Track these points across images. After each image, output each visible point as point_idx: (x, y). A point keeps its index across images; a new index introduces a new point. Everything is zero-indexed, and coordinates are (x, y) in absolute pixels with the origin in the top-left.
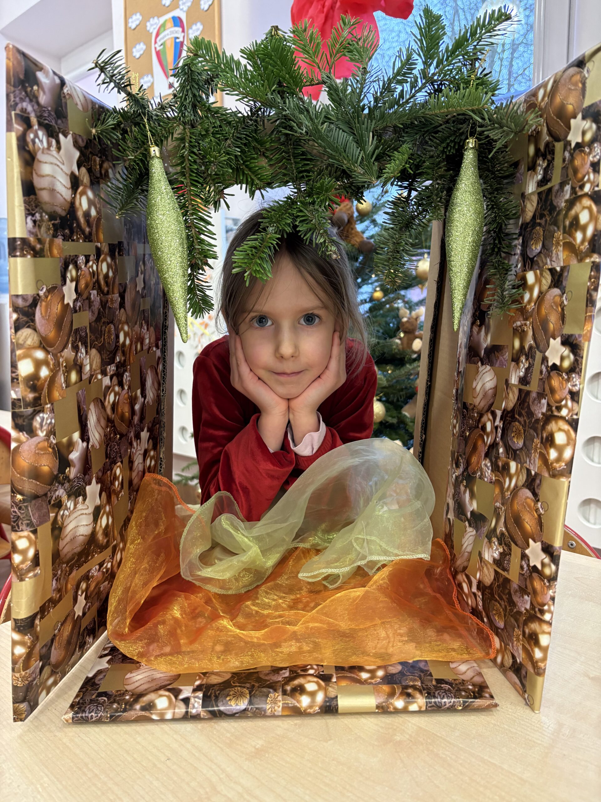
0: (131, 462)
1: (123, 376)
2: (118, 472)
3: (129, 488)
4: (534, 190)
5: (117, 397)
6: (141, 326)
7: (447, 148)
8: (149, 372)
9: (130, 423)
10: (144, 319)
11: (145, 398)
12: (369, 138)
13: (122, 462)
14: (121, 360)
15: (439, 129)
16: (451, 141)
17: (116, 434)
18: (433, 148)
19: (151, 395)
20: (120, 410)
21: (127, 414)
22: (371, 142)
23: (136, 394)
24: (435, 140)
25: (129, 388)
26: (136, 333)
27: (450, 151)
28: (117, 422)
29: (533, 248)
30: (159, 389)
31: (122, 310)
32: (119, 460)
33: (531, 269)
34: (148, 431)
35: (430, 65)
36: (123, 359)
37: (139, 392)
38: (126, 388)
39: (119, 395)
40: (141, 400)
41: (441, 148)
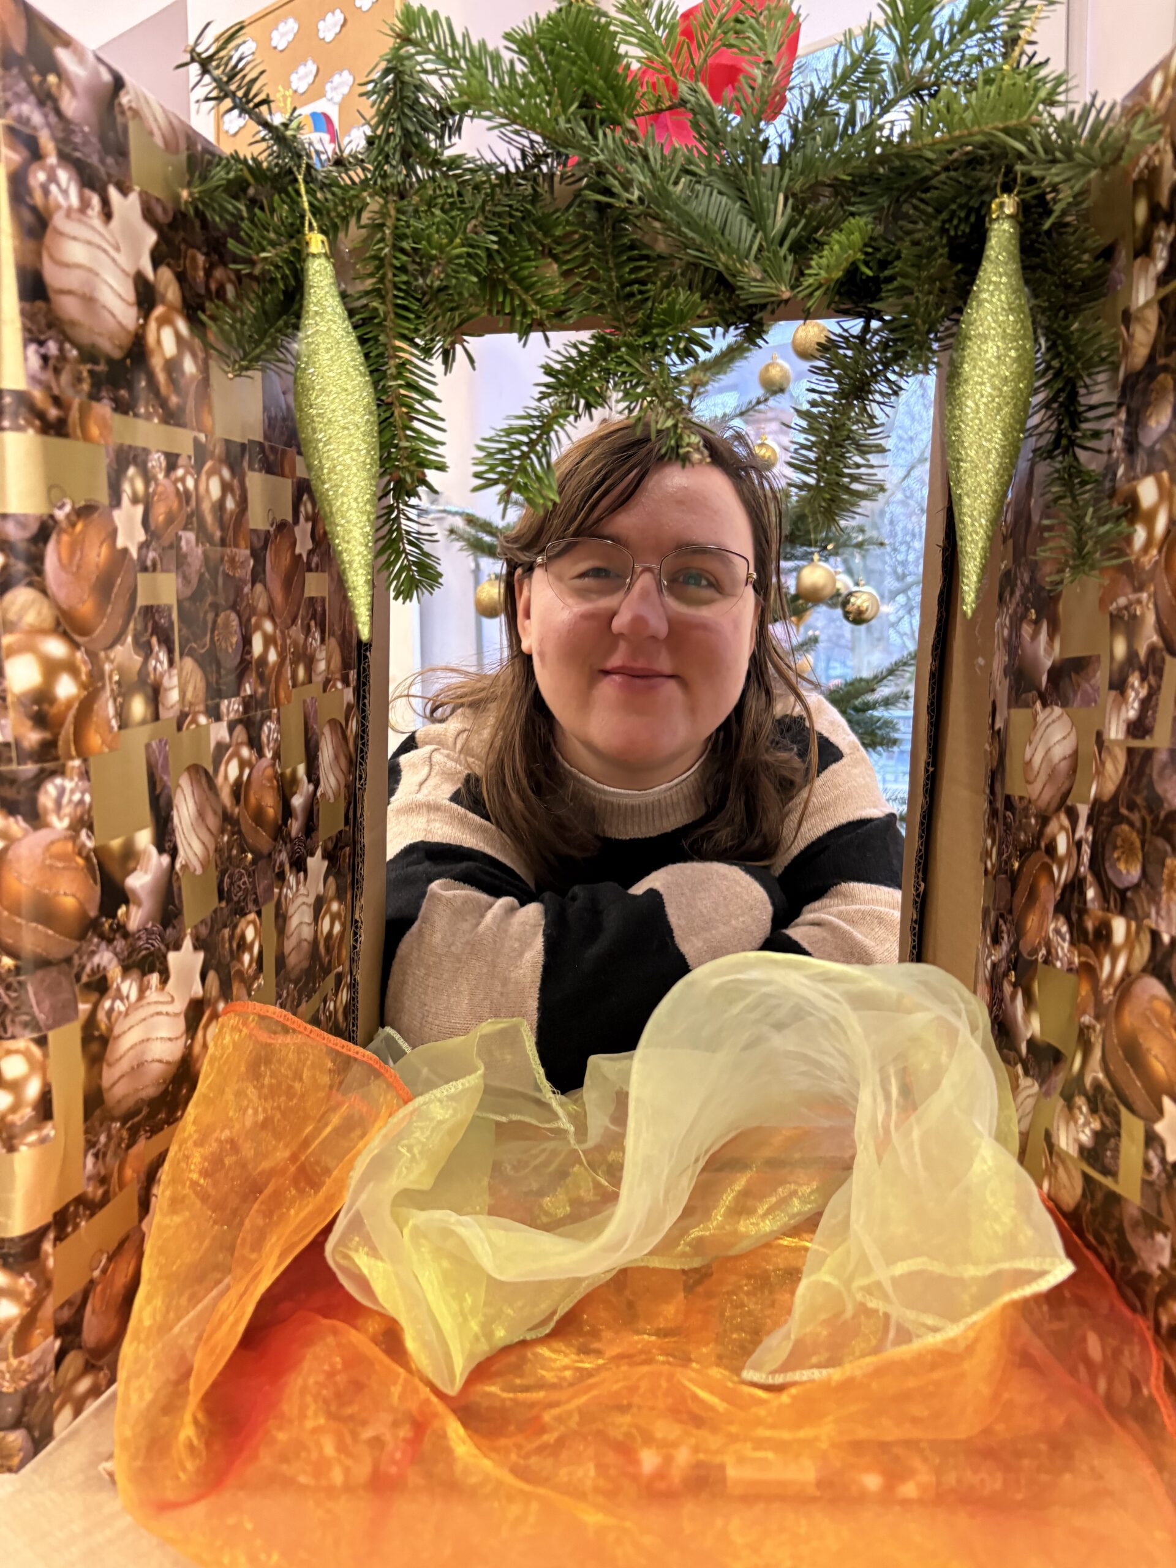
0: (281, 918)
1: (260, 728)
2: (250, 934)
3: (277, 973)
4: (1151, 294)
5: (247, 772)
6: (308, 631)
7: (950, 220)
8: (327, 731)
9: (279, 832)
10: (314, 617)
11: (317, 786)
12: (776, 203)
13: (259, 913)
14: (255, 692)
15: (934, 182)
16: (961, 207)
17: (243, 851)
18: (921, 225)
19: (333, 781)
20: (253, 800)
21: (271, 812)
22: (780, 216)
23: (294, 772)
24: (922, 206)
25: (277, 756)
26: (295, 644)
27: (956, 228)
28: (247, 824)
29: (1152, 423)
30: (350, 772)
31: (259, 587)
32: (251, 906)
33: (1148, 472)
34: (324, 857)
35: (914, 54)
36: (260, 690)
37: (301, 769)
38: (269, 754)
39: (252, 768)
40: (306, 787)
41: (936, 224)
